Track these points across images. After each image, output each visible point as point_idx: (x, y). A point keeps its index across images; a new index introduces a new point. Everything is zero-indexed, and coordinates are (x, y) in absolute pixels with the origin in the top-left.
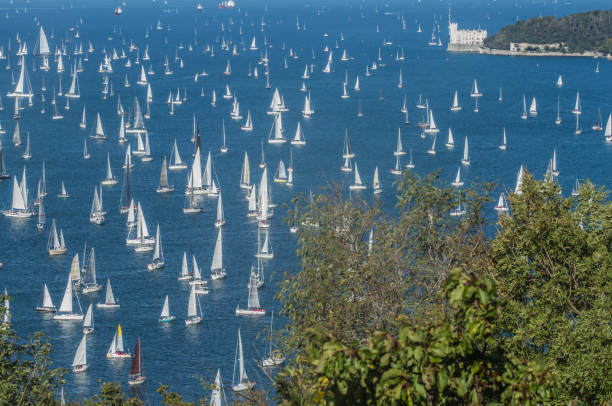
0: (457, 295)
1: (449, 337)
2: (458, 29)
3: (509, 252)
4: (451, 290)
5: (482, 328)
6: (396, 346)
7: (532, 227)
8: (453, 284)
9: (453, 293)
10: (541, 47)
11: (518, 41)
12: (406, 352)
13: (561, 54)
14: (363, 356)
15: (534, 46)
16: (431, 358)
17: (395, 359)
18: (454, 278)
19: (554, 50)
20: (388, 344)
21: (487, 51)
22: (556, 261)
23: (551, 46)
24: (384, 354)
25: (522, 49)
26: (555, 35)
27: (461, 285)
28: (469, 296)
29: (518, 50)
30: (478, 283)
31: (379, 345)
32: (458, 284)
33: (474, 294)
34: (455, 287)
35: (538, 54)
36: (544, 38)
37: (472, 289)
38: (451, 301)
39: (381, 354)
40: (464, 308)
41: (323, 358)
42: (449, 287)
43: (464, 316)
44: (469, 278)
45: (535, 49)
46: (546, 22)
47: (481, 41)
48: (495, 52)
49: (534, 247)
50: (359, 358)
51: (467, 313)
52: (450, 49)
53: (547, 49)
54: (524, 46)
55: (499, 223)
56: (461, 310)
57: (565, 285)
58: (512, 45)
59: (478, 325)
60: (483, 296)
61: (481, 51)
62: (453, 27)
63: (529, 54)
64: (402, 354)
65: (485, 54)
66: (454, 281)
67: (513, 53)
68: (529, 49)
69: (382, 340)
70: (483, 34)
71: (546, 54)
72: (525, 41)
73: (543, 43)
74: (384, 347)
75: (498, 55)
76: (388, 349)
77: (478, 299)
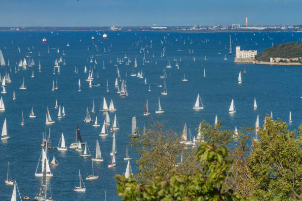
0: (204, 157)
1: (199, 181)
2: (241, 50)
3: (258, 161)
4: (200, 154)
5: (218, 175)
6: (168, 185)
7: (271, 147)
8: (201, 151)
9: (202, 156)
10: (288, 60)
11: (275, 56)
12: (174, 189)
13: (300, 64)
14: (149, 191)
15: (284, 59)
16: (189, 192)
17: (167, 192)
18: (203, 147)
19: (295, 61)
20: (163, 183)
21: (257, 62)
22: (285, 167)
23: (294, 59)
24: (161, 189)
25: (277, 61)
26: (296, 53)
27: (207, 151)
28: (211, 157)
29: (275, 62)
30: (217, 150)
31: (158, 184)
32: (205, 151)
33: (214, 156)
34: (203, 153)
35: (286, 64)
36: (290, 55)
37: (212, 153)
38: (201, 160)
39: (159, 190)
40: (209, 164)
41: (125, 191)
42: (199, 152)
43: (208, 169)
44: (211, 148)
45: (284, 61)
46: (291, 46)
47: (254, 56)
48: (262, 63)
49: (272, 159)
50: (146, 192)
51: (210, 167)
52: (236, 61)
53: (291, 61)
54: (278, 59)
55: (253, 145)
56: (207, 166)
57: (290, 181)
58: (271, 59)
59: (216, 174)
60: (220, 158)
61: (254, 62)
62: (238, 48)
63: (281, 64)
64: (171, 189)
65: (255, 64)
66: (202, 149)
67: (272, 64)
68: (281, 61)
69: (160, 181)
70: (255, 53)
71: (291, 64)
72: (278, 57)
73: (289, 58)
74: (160, 186)
75: (263, 65)
76: (162, 187)
77: (217, 160)
